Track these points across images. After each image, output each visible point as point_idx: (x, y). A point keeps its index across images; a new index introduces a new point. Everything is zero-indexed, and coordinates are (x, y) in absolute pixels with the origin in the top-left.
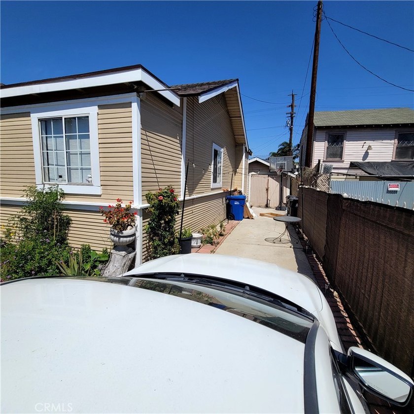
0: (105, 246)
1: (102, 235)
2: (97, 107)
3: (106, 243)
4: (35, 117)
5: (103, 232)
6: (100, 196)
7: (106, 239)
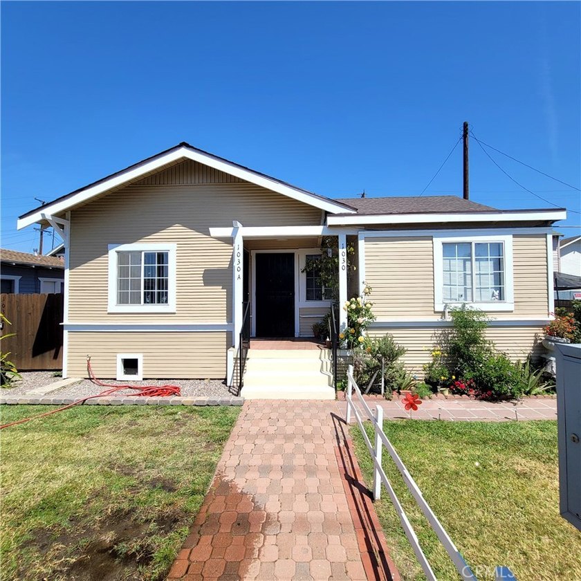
0: (517, 359)
1: (514, 348)
2: (512, 236)
3: (519, 355)
4: (438, 242)
5: (515, 345)
6: (512, 311)
7: (518, 352)
